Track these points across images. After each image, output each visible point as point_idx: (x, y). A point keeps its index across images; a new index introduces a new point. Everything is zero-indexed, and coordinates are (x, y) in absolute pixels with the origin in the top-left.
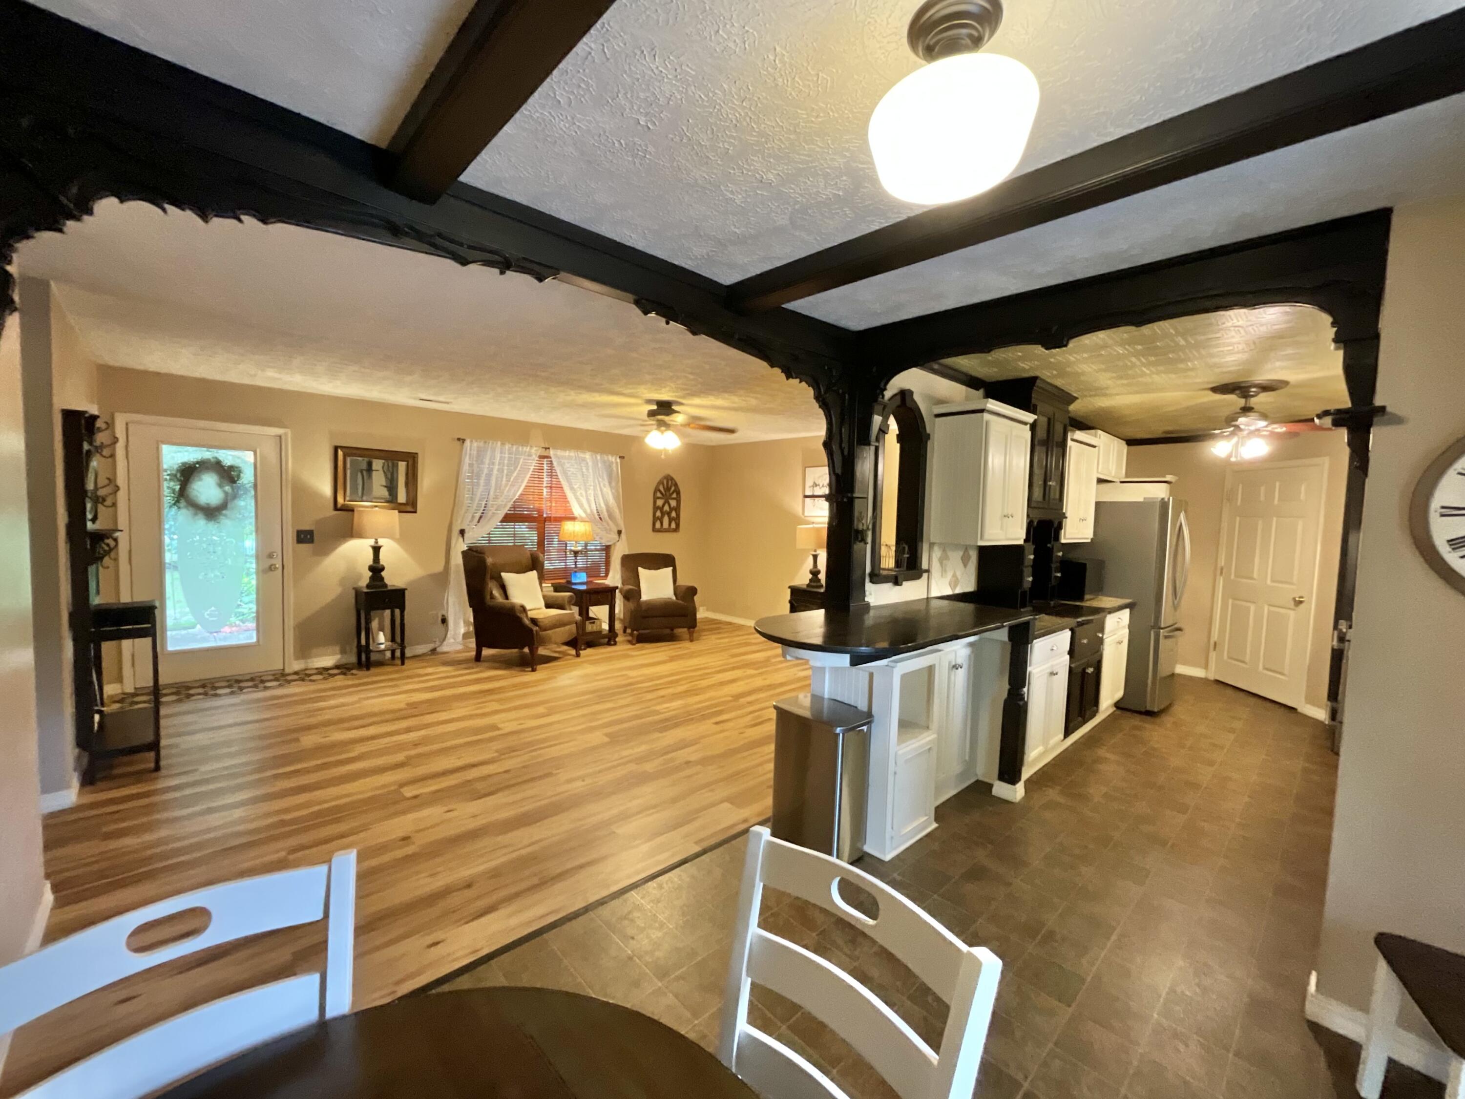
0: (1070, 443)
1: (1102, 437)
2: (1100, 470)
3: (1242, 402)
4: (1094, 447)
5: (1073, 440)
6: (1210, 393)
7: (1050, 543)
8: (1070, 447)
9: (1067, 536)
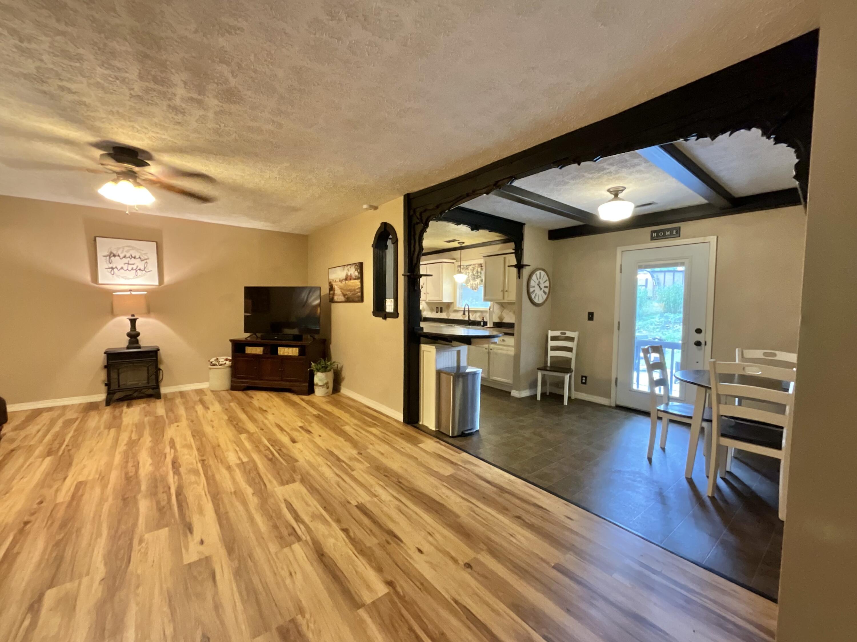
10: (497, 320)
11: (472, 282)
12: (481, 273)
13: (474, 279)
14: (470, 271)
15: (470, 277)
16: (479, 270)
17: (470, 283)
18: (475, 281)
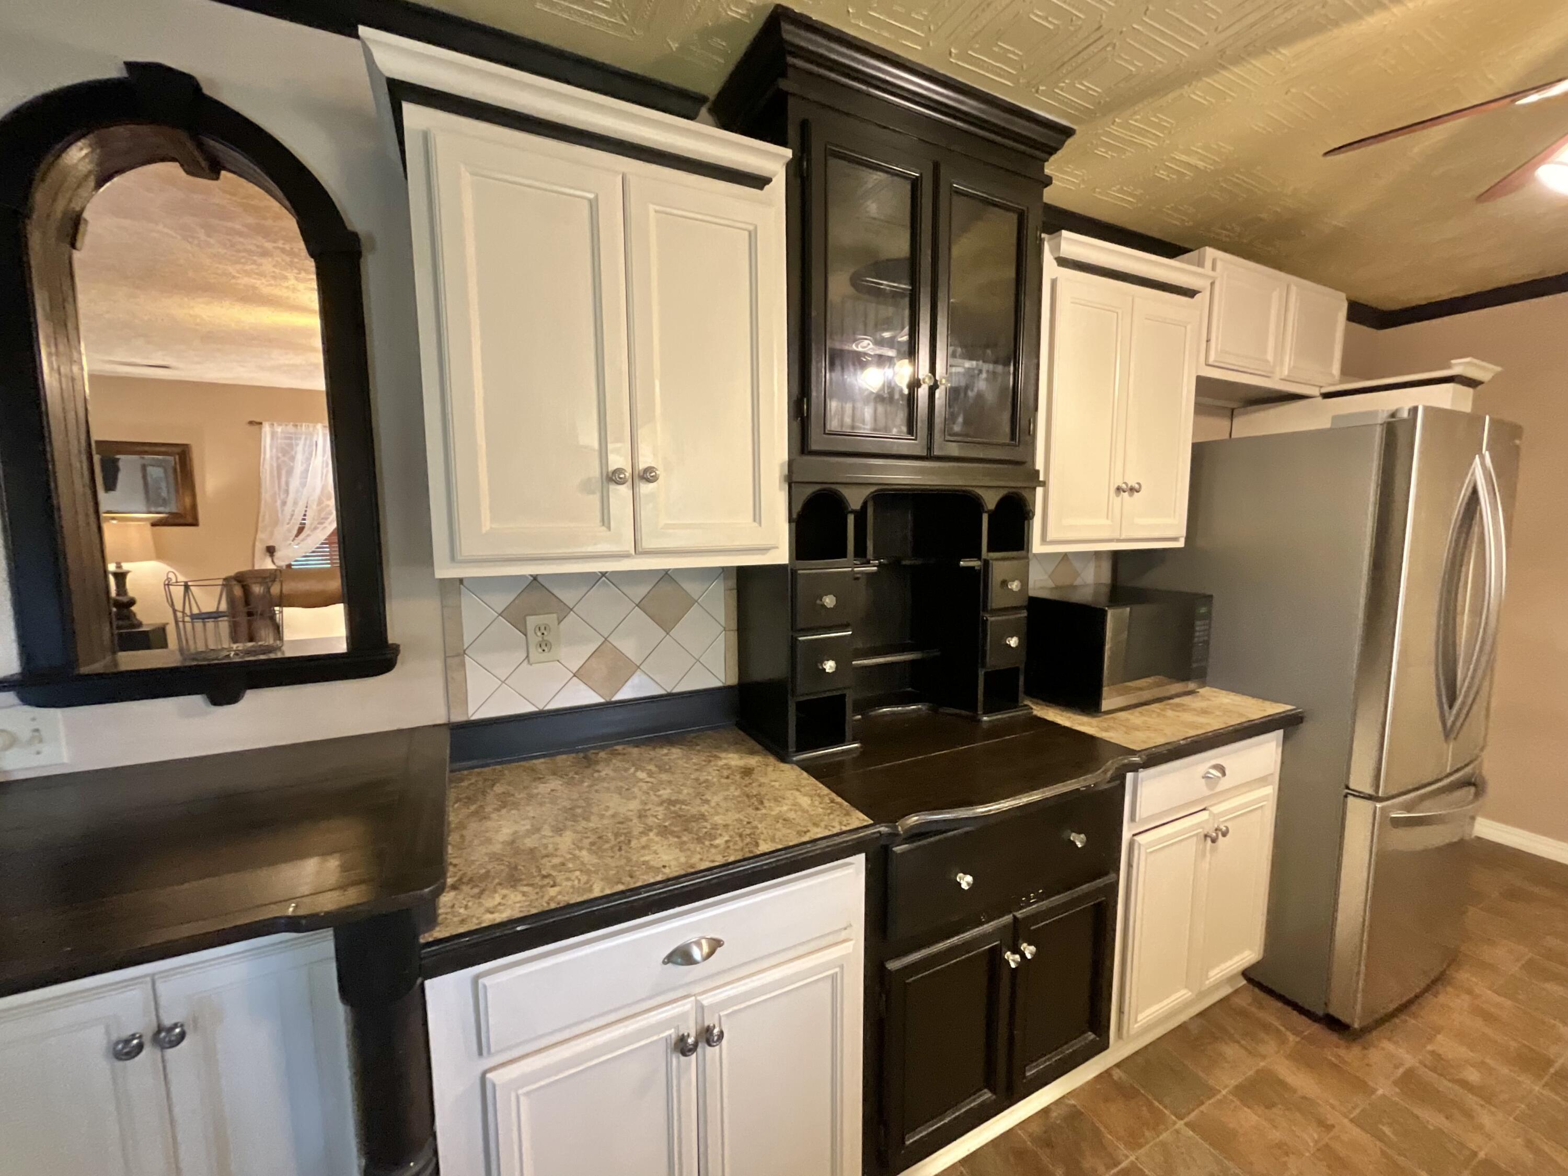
0: (1050, 268)
1: (1219, 265)
2: (1211, 360)
4: (1190, 293)
5: (1063, 262)
7: (977, 555)
8: (1054, 283)
9: (1051, 536)
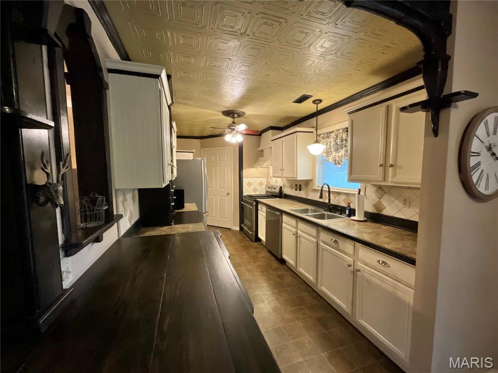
3: (232, 120)
4: (175, 132)
6: (221, 114)
10: (371, 210)
11: (334, 154)
12: (346, 140)
13: (337, 150)
14: (332, 140)
15: (332, 148)
16: (344, 136)
17: (331, 156)
18: (338, 152)
